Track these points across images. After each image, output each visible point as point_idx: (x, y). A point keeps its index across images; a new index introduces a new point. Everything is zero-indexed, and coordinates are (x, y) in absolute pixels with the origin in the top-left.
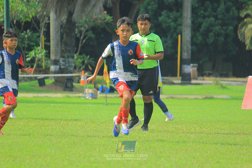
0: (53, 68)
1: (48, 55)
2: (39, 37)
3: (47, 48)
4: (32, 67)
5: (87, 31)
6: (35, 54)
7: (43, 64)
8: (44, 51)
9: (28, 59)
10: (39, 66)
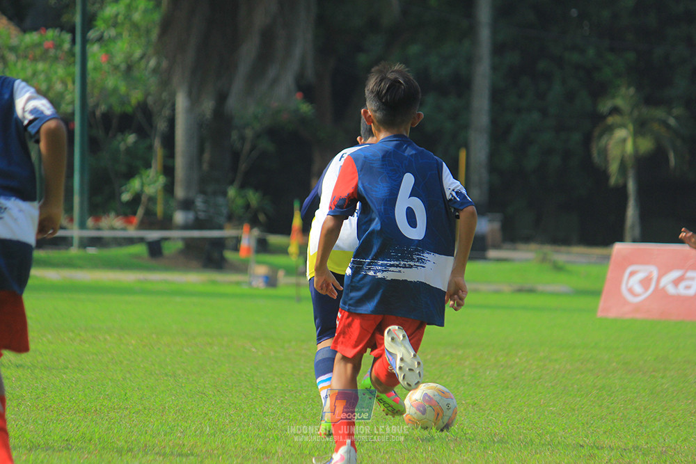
0: (179, 217)
1: (169, 189)
2: (150, 148)
3: (169, 171)
4: (135, 213)
5: (258, 136)
6: (143, 185)
7: (159, 209)
8: (162, 180)
9: (126, 197)
10: (149, 213)
